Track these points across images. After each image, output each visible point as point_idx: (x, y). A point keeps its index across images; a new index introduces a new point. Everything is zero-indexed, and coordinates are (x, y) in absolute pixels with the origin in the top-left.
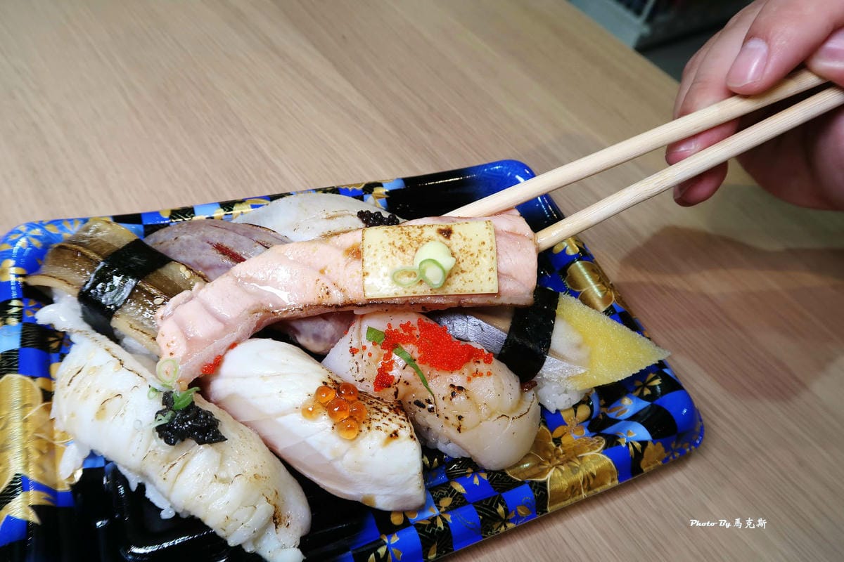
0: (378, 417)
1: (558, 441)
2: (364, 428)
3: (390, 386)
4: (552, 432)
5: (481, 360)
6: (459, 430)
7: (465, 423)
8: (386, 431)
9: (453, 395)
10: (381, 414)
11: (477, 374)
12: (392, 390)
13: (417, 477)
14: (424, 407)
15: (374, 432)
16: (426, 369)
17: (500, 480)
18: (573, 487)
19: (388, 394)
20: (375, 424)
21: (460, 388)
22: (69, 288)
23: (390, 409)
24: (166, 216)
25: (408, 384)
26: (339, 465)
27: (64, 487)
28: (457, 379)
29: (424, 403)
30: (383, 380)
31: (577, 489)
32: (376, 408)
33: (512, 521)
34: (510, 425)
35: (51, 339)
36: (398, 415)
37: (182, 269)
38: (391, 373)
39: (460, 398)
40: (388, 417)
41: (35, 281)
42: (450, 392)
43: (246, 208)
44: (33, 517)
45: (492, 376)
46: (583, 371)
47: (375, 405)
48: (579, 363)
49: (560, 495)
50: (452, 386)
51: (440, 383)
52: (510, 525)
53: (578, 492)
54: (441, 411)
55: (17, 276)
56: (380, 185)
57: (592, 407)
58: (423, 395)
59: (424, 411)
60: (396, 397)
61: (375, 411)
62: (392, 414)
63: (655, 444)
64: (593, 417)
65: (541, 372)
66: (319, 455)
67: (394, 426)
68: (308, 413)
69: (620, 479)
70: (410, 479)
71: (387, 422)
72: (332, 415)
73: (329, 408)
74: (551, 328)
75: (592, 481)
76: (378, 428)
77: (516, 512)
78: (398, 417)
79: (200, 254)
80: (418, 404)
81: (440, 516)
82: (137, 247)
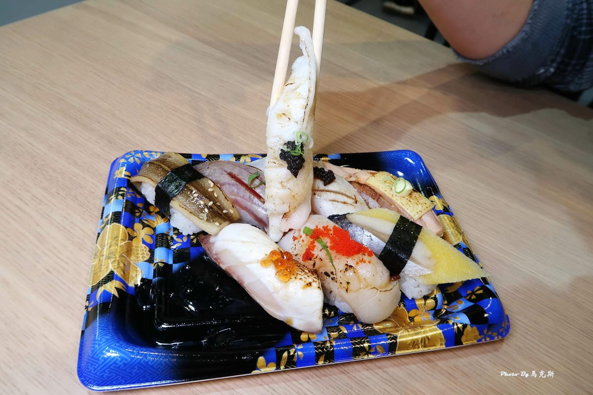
0: (302, 274)
1: (412, 319)
2: (293, 277)
3: (311, 260)
4: (408, 312)
5: (366, 254)
6: (347, 291)
7: (351, 287)
8: (305, 282)
9: (346, 270)
10: (304, 273)
11: (363, 261)
12: (312, 262)
13: (318, 311)
14: (329, 276)
15: (298, 281)
16: (333, 253)
17: (370, 330)
18: (414, 342)
19: (309, 264)
20: (299, 277)
21: (351, 266)
23: (309, 271)
24: (204, 157)
25: (321, 260)
26: (276, 296)
27: (131, 284)
29: (330, 274)
30: (308, 256)
31: (417, 344)
32: (302, 269)
33: (373, 354)
34: (378, 295)
35: (137, 211)
36: (313, 275)
38: (313, 252)
40: (307, 275)
41: (134, 179)
42: (345, 268)
43: (248, 159)
44: (116, 293)
45: (371, 264)
46: (429, 273)
47: (301, 267)
48: (428, 267)
49: (405, 346)
50: (347, 265)
51: (340, 262)
52: (371, 356)
53: (417, 347)
55: (125, 175)
56: (326, 156)
57: (436, 302)
58: (329, 269)
59: (329, 279)
60: (314, 267)
61: (300, 270)
62: (310, 274)
63: (472, 327)
64: (437, 308)
65: (403, 270)
66: (267, 289)
67: (310, 280)
68: (264, 262)
69: (447, 345)
70: (315, 312)
71: (306, 277)
74: (414, 245)
75: (426, 341)
76: (301, 279)
77: (376, 349)
78: (313, 276)
79: (219, 177)
80: (327, 274)
81: (329, 341)
82: (187, 167)
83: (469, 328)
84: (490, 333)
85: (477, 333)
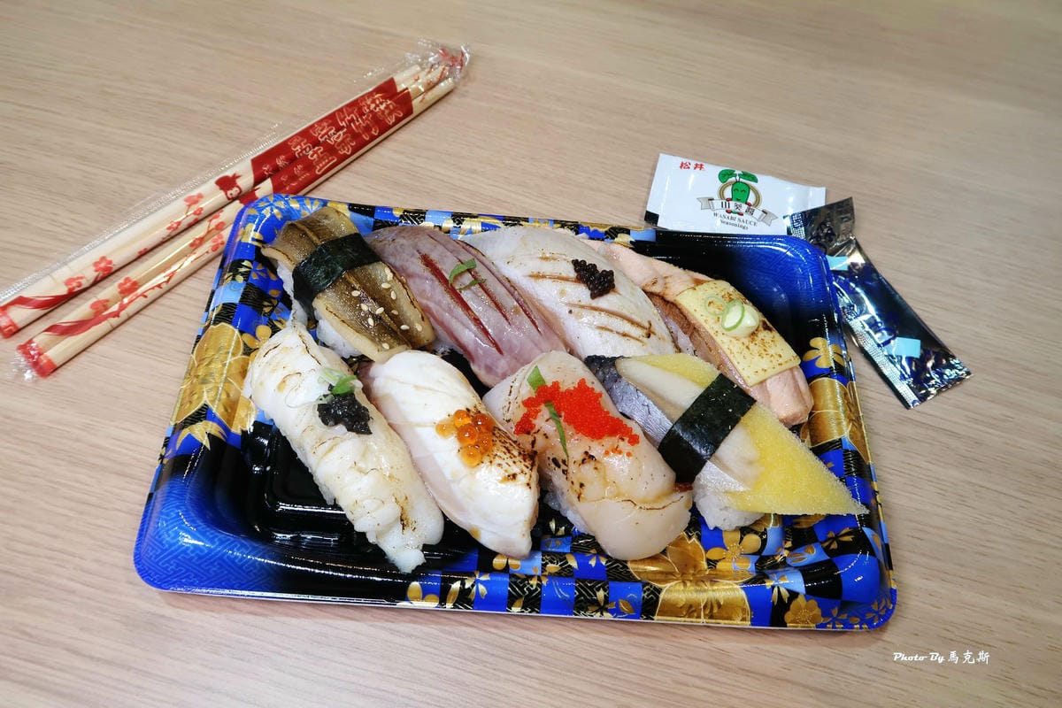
0: (505, 457)
1: (712, 563)
2: (486, 460)
3: (529, 433)
4: (706, 551)
5: (627, 439)
6: (579, 498)
7: (586, 492)
8: (506, 471)
9: (583, 462)
10: (508, 455)
11: (617, 450)
12: (530, 439)
13: (521, 525)
14: (559, 467)
15: (494, 468)
16: (570, 431)
17: (618, 571)
18: (691, 606)
19: (525, 440)
20: (498, 461)
21: (592, 457)
22: (288, 262)
23: (520, 454)
24: (397, 213)
25: (547, 437)
26: (455, 487)
27: (236, 429)
28: (596, 449)
29: (561, 463)
30: (525, 426)
31: (695, 611)
32: (507, 449)
33: (612, 612)
34: (633, 514)
35: (266, 303)
36: (525, 460)
37: (387, 271)
38: (534, 422)
39: (588, 467)
40: (514, 459)
42: (582, 458)
43: (476, 226)
44: (206, 442)
45: (631, 458)
47: (508, 445)
49: (672, 609)
50: (586, 453)
51: (577, 446)
52: (607, 616)
53: (695, 615)
54: (570, 475)
55: (253, 239)
56: (627, 232)
57: (764, 542)
58: (561, 455)
59: (559, 471)
60: (533, 447)
61: (504, 450)
62: (518, 458)
63: (807, 600)
64: (764, 553)
66: (442, 474)
67: (515, 469)
68: (442, 429)
69: (754, 622)
70: (516, 524)
71: (511, 463)
72: (460, 438)
73: (461, 433)
74: (726, 434)
75: (716, 610)
76: (499, 465)
77: (617, 605)
78: (524, 463)
79: (407, 261)
80: (555, 461)
81: (539, 577)
82: (355, 240)
83: (801, 600)
84: (845, 616)
85: (817, 611)
